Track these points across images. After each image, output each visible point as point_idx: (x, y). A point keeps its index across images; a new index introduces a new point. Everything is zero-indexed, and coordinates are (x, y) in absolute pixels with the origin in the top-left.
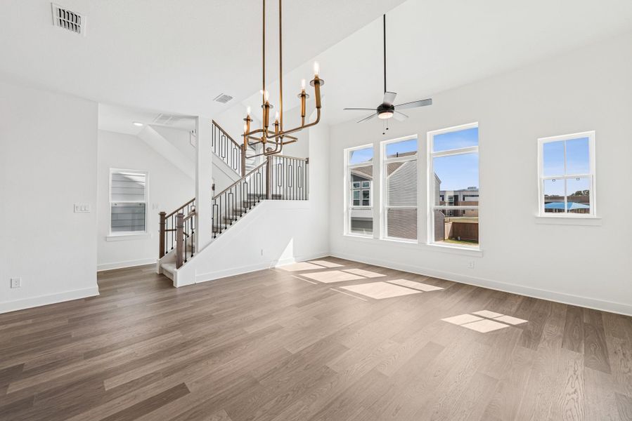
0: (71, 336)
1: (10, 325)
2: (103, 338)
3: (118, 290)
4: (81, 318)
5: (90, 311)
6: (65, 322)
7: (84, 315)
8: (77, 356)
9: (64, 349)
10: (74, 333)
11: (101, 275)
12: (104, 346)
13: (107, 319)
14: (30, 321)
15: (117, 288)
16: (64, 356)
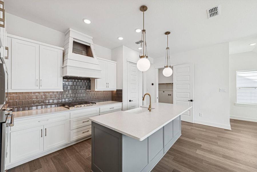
0: (218, 143)
1: (199, 129)
2: (231, 152)
3: (241, 131)
4: (223, 137)
5: (226, 136)
6: (216, 136)
7: (224, 137)
8: (220, 154)
9: (215, 148)
10: (219, 143)
11: (232, 121)
12: (233, 157)
13: (235, 144)
14: (205, 130)
15: (240, 130)
16: (214, 151)
